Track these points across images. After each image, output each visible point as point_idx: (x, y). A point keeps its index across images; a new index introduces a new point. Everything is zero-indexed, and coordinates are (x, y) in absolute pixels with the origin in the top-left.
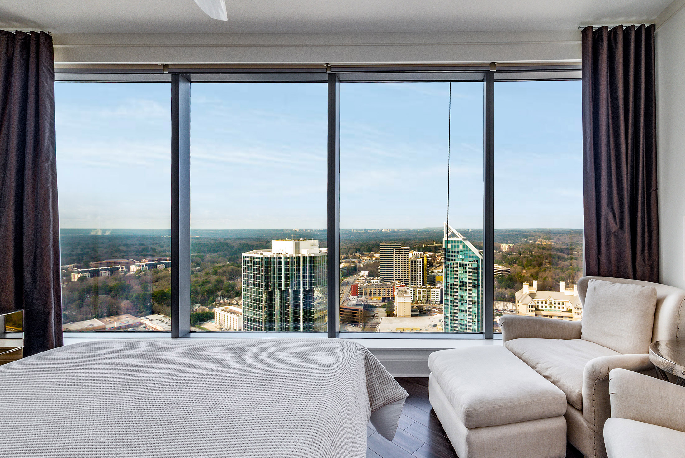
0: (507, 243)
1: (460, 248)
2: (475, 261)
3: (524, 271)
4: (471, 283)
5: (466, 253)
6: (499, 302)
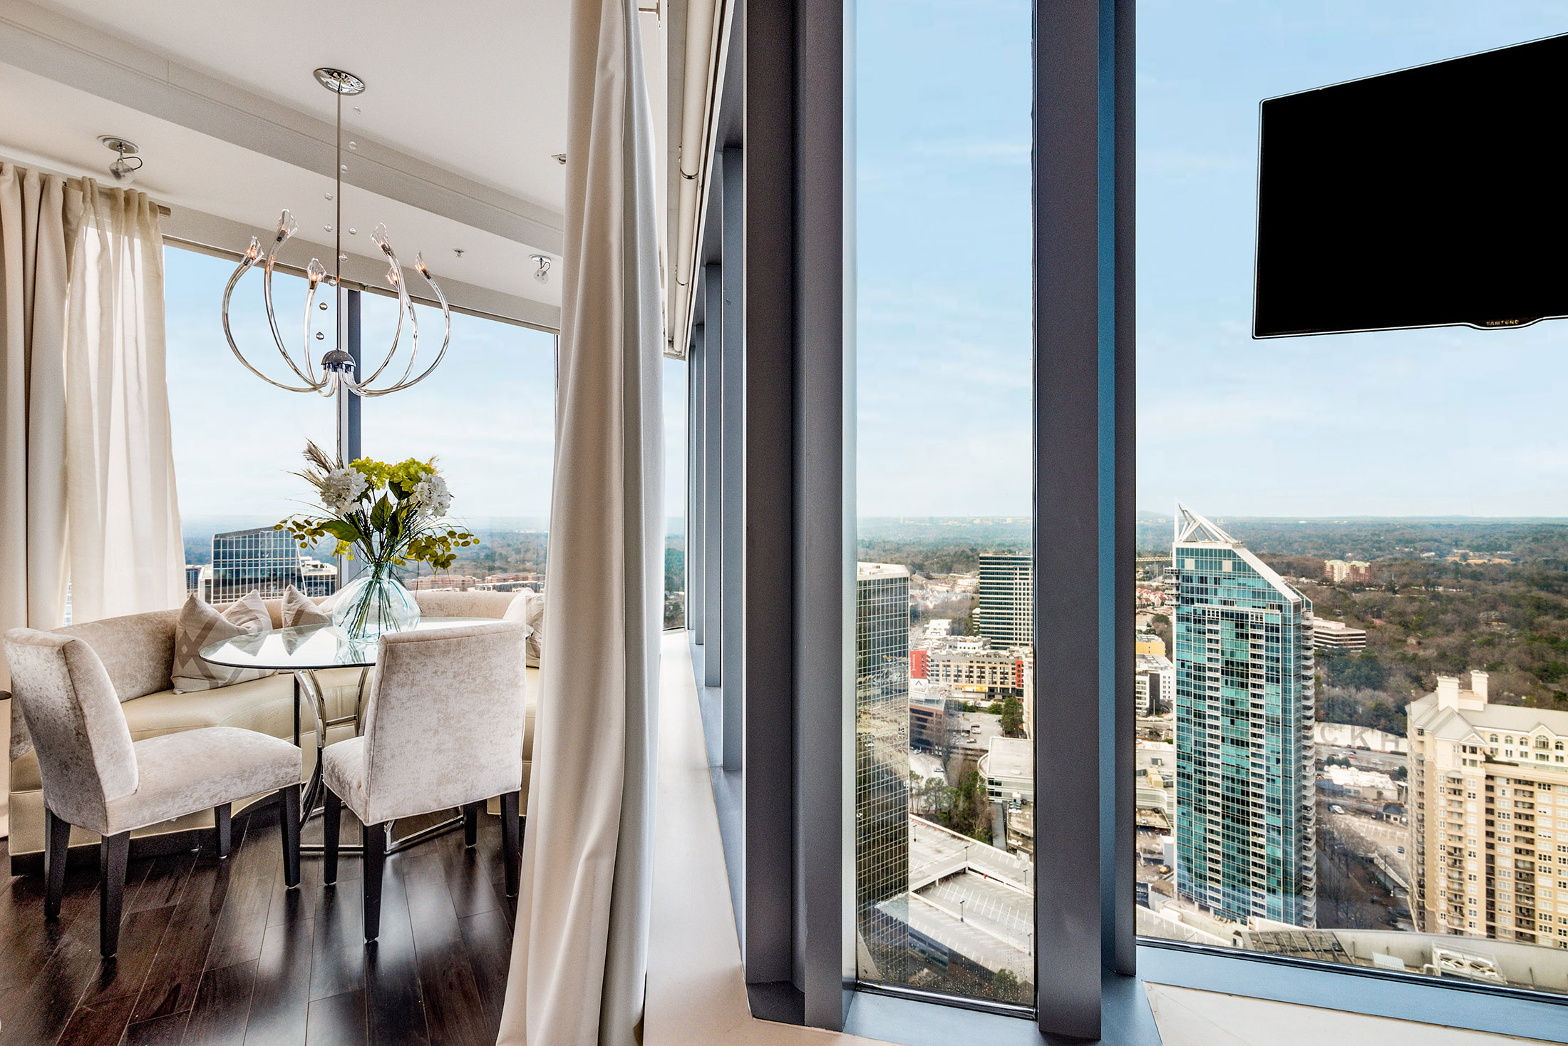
1: (1224, 570)
2: (1272, 607)
3: (1412, 641)
4: (1261, 667)
5: (1244, 585)
6: (1337, 725)
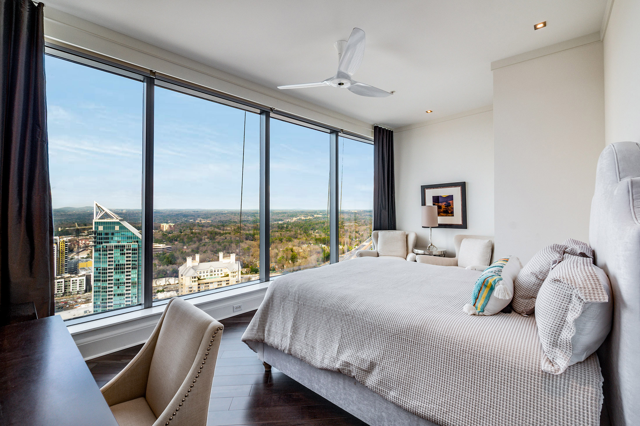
0: (167, 223)
1: (116, 229)
2: (134, 242)
3: (185, 247)
4: (130, 264)
5: (124, 235)
6: (161, 279)
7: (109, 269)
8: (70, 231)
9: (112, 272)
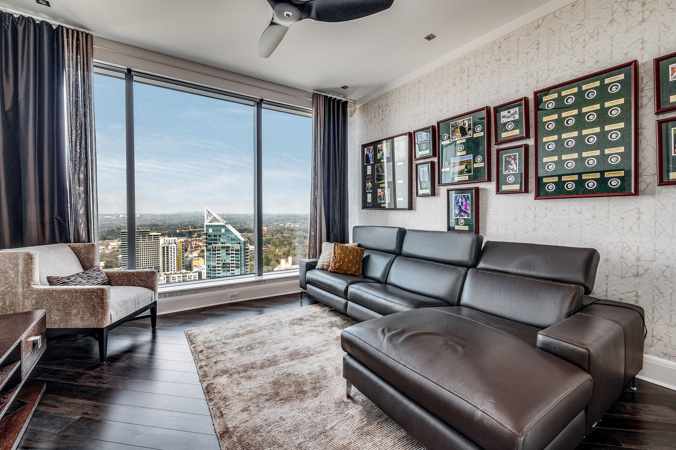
1: (222, 232)
2: (237, 243)
3: (277, 250)
5: (228, 237)
7: (218, 267)
8: (184, 233)
9: (220, 270)
